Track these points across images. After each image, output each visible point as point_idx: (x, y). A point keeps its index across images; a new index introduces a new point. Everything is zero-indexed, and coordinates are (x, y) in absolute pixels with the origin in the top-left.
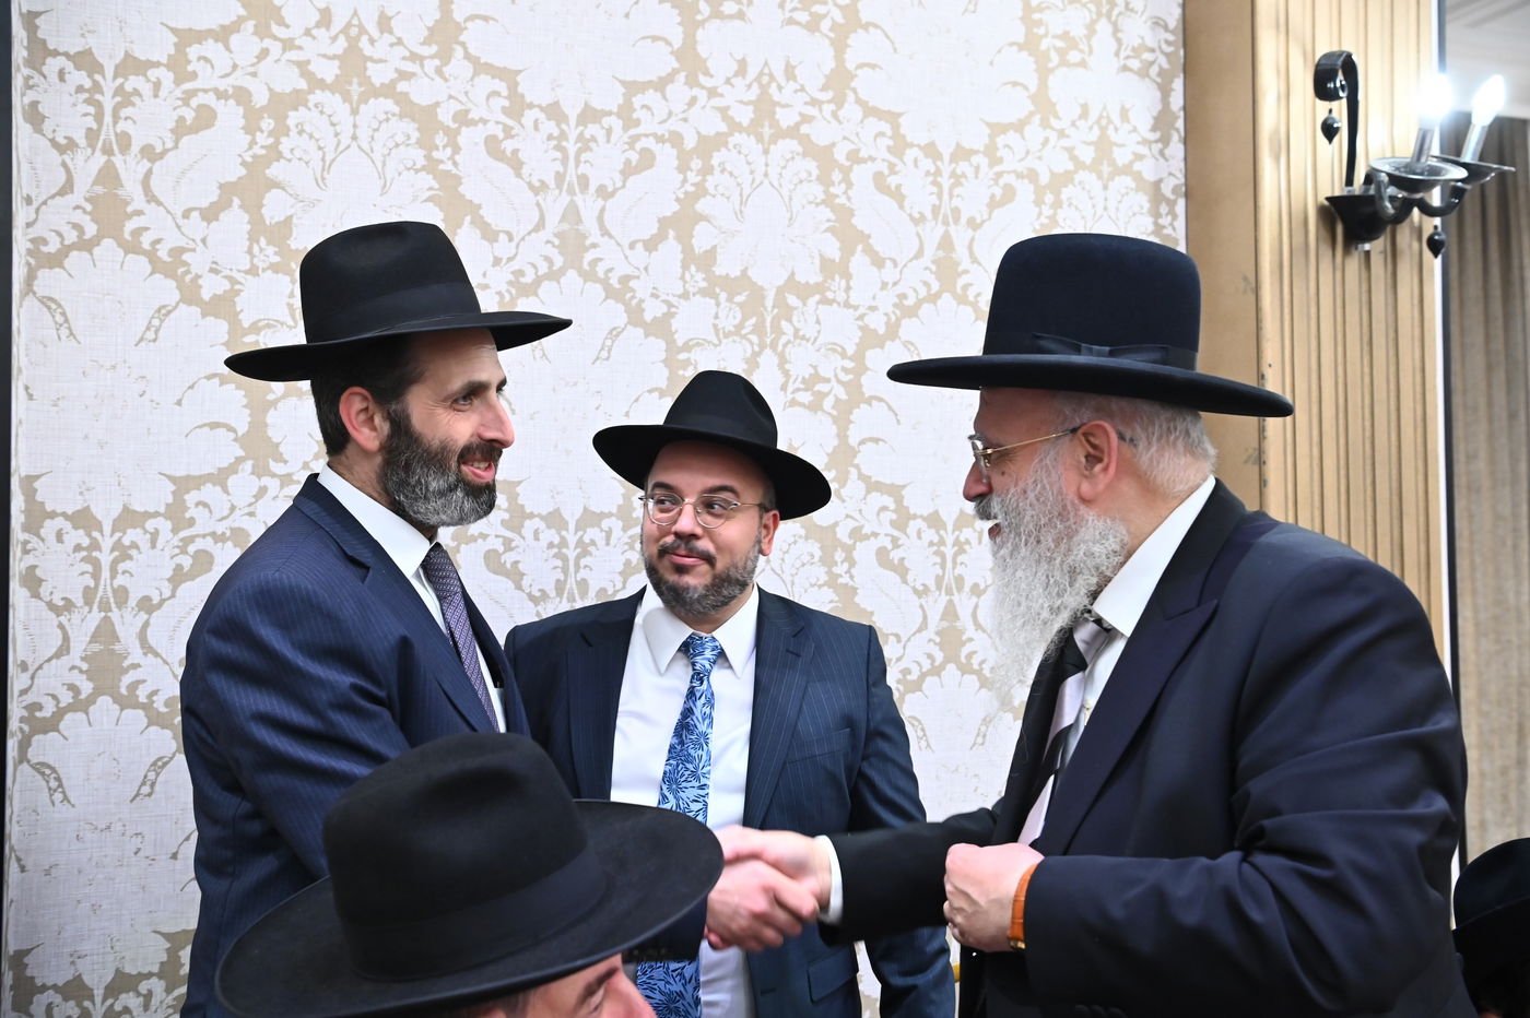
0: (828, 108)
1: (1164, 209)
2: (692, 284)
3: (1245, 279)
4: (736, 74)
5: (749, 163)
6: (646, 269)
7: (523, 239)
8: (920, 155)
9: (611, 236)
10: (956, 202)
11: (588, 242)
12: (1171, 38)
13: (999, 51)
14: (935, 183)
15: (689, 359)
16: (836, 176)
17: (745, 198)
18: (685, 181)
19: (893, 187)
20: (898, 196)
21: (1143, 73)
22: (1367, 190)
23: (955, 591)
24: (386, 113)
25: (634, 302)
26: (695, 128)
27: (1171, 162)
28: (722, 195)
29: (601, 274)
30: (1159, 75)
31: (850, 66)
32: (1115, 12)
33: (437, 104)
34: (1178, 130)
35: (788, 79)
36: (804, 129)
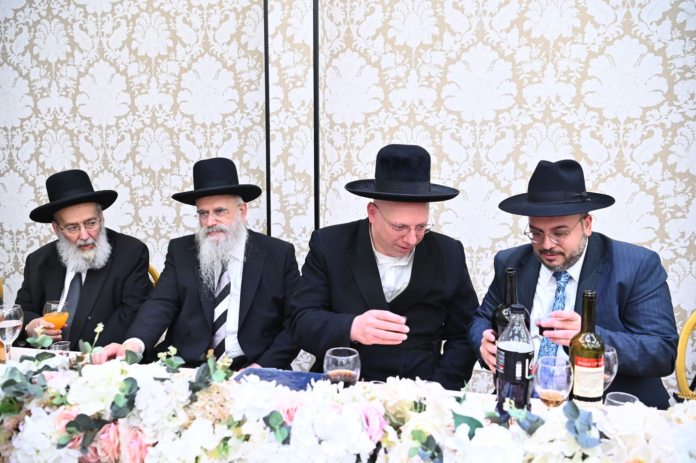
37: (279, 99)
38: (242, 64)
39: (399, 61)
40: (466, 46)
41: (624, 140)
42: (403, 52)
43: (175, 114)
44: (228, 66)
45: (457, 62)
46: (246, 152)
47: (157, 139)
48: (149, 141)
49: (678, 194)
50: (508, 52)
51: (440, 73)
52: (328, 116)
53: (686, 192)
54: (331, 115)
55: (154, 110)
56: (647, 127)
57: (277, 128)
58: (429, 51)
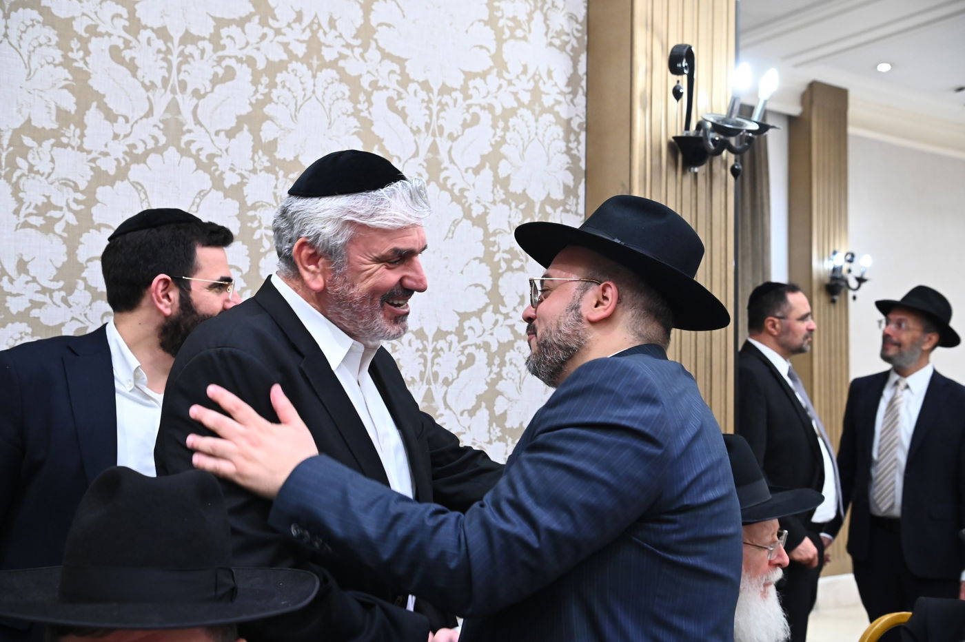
0: (358, 51)
1: (572, 137)
2: (259, 163)
3: (623, 185)
4: (295, 21)
5: (302, 83)
6: (227, 150)
7: (136, 122)
8: (419, 88)
9: (202, 125)
10: (441, 122)
11: (185, 128)
12: (580, 28)
13: (472, 24)
14: (428, 108)
15: (255, 216)
16: (362, 97)
17: (298, 107)
18: (256, 91)
19: (400, 108)
20: (403, 114)
21: (562, 48)
22: (698, 134)
23: (432, 382)
24: (32, 20)
25: (217, 173)
26: (265, 55)
27: (577, 107)
28: (283, 103)
29: (194, 152)
30: (572, 51)
31: (374, 23)
32: (546, 7)
33: (73, 18)
34: (582, 87)
35: (331, 28)
36: (341, 63)
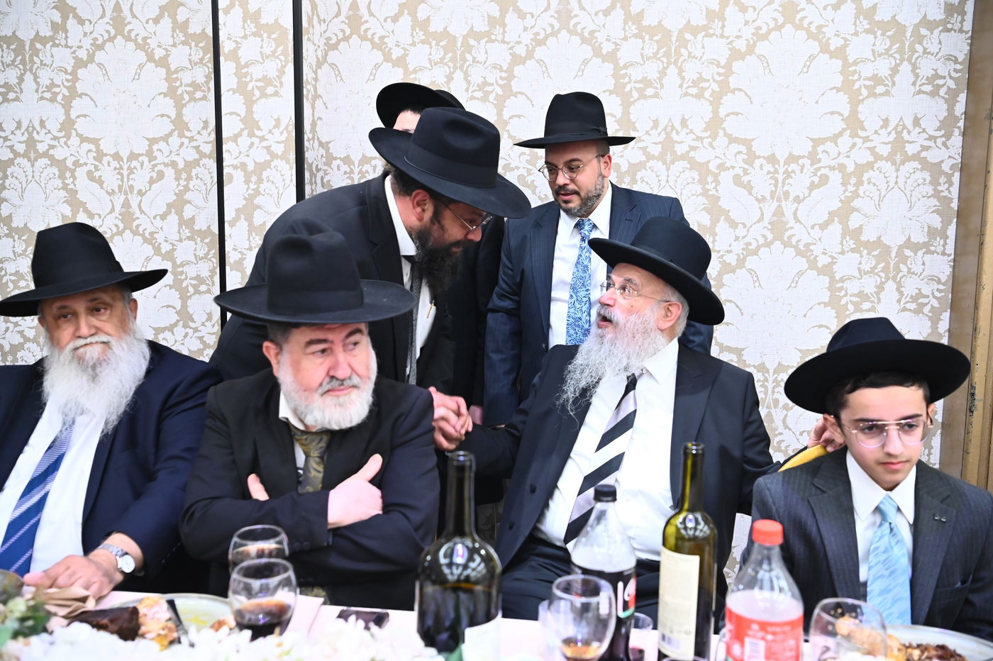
37: (238, 115)
38: (180, 57)
39: (436, 57)
40: (541, 36)
41: (785, 189)
42: (443, 43)
43: (68, 137)
44: (157, 57)
45: (528, 62)
46: (189, 202)
47: (37, 178)
48: (23, 180)
49: (865, 274)
50: (607, 48)
51: (501, 78)
52: (321, 144)
53: (876, 271)
54: (328, 143)
55: (31, 129)
56: (819, 169)
57: (236, 162)
58: (483, 42)
